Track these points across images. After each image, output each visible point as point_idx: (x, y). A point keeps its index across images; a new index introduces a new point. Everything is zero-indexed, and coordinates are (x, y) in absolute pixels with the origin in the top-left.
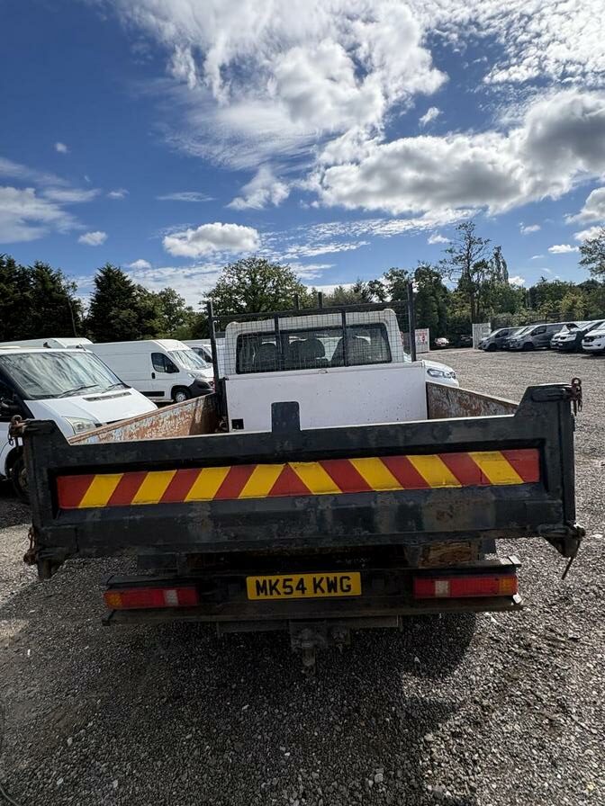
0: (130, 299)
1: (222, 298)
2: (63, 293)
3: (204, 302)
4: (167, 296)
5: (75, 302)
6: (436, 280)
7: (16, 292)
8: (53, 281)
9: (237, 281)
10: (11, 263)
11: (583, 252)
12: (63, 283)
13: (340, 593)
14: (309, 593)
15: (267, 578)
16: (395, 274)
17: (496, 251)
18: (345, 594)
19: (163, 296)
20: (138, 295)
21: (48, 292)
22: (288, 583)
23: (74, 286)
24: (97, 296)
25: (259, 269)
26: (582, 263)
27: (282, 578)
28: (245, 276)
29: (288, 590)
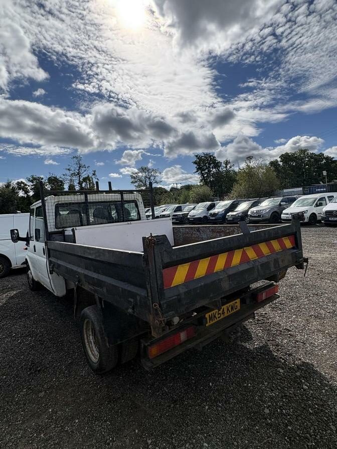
6: (61, 185)
11: (132, 178)
16: (35, 179)
17: (93, 172)
26: (132, 182)
29: (219, 316)
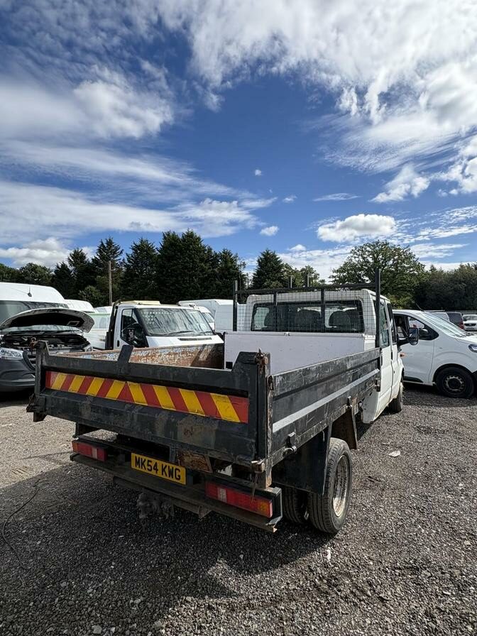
0: (279, 274)
1: (348, 273)
2: (237, 269)
3: (333, 277)
4: (307, 272)
5: (244, 275)
7: (210, 268)
8: (232, 261)
9: (361, 260)
10: (210, 250)
12: (238, 263)
13: (174, 480)
14: (159, 474)
15: (141, 457)
18: (177, 481)
19: (304, 272)
20: (285, 271)
21: (228, 269)
22: (150, 463)
23: (244, 264)
24: (258, 272)
25: (382, 250)
27: (147, 459)
28: (369, 256)
29: (149, 468)
